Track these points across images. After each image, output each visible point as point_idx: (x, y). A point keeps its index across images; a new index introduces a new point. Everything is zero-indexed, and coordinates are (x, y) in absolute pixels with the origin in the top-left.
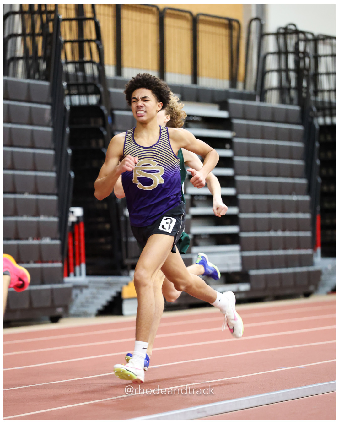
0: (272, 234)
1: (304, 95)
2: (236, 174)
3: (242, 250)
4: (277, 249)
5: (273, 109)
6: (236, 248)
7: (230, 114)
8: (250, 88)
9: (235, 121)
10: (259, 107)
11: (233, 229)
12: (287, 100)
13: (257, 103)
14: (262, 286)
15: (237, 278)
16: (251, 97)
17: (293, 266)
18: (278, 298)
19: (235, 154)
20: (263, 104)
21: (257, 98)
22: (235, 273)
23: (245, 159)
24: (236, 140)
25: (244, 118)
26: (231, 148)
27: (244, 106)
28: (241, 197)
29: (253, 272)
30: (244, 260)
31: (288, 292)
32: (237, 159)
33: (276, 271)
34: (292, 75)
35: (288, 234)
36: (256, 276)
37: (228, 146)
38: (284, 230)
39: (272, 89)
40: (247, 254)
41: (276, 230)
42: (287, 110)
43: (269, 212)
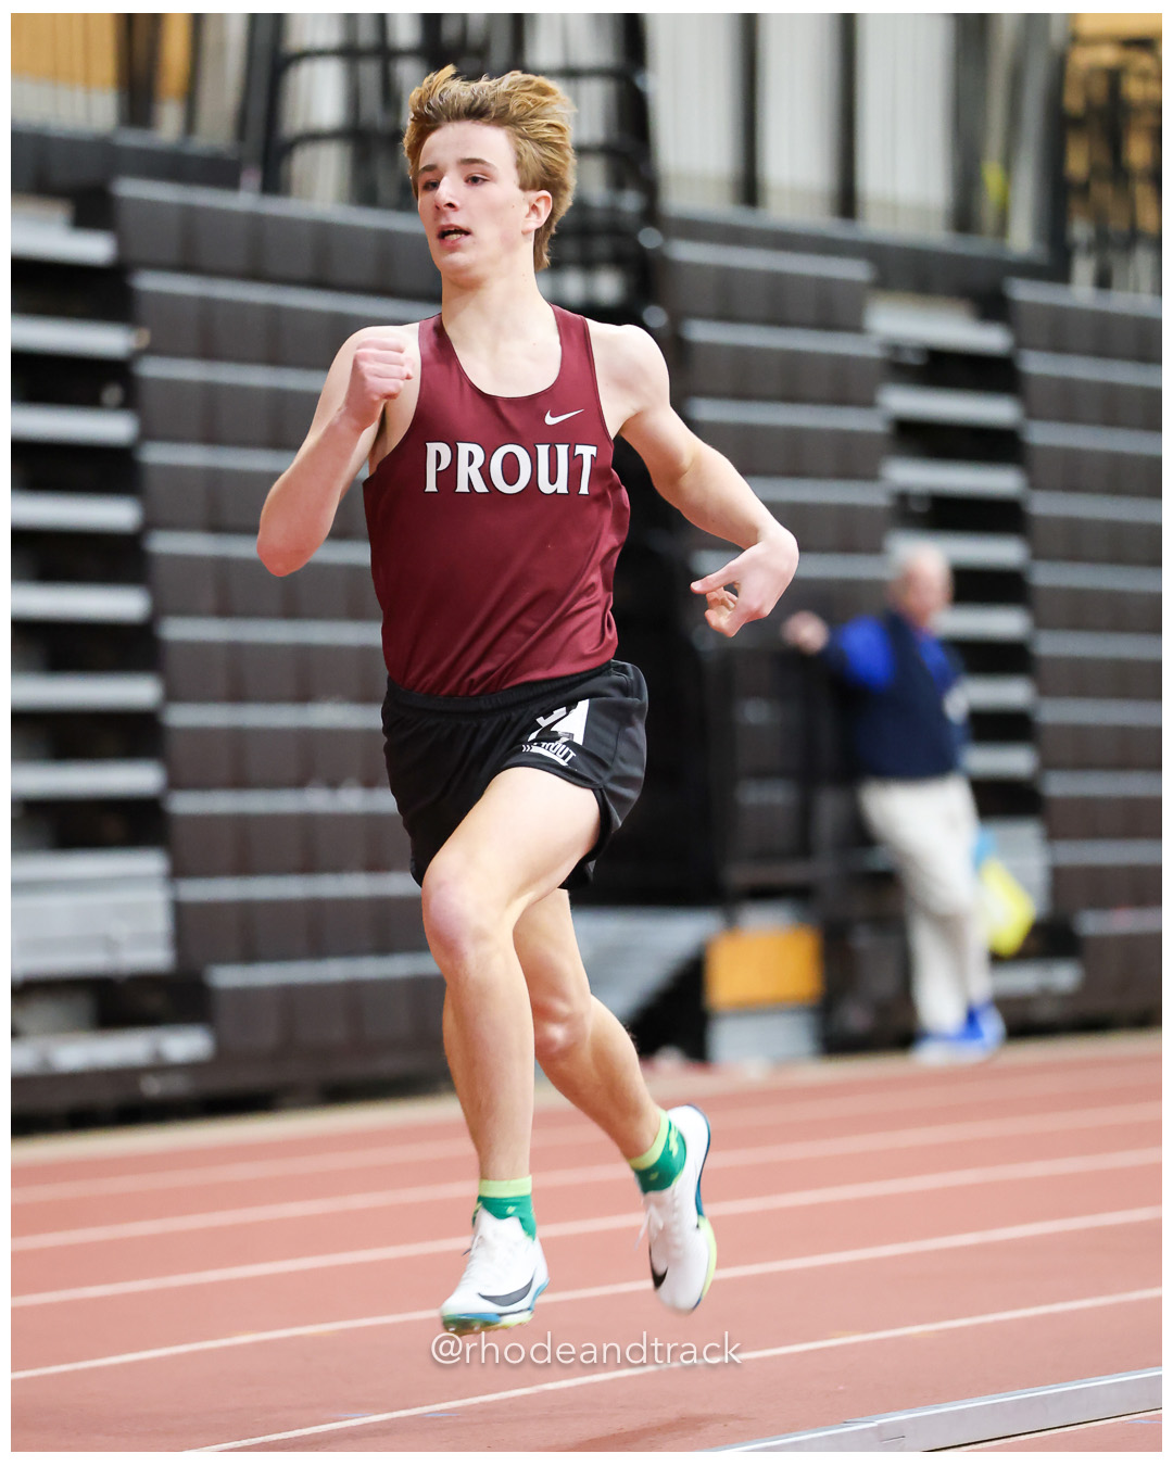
0: (316, 800)
2: (151, 524)
3: (177, 873)
4: (337, 868)
5: (322, 232)
6: (150, 863)
7: (122, 245)
8: (216, 130)
9: (149, 282)
10: (256, 221)
11: (134, 778)
12: (387, 189)
13: (246, 200)
14: (268, 1037)
15: (154, 1002)
16: (219, 172)
17: (413, 947)
19: (147, 434)
20: (274, 207)
21: (251, 179)
22: (144, 982)
23: (193, 456)
24: (153, 369)
25: (187, 267)
26: (129, 403)
27: (189, 213)
28: (177, 630)
29: (226, 977)
30: (185, 921)
32: (157, 455)
33: (334, 970)
34: (411, 76)
36: (243, 995)
37: (112, 394)
38: (369, 782)
39: (315, 137)
40: (197, 890)
41: (333, 784)
42: (386, 236)
43: (304, 697)
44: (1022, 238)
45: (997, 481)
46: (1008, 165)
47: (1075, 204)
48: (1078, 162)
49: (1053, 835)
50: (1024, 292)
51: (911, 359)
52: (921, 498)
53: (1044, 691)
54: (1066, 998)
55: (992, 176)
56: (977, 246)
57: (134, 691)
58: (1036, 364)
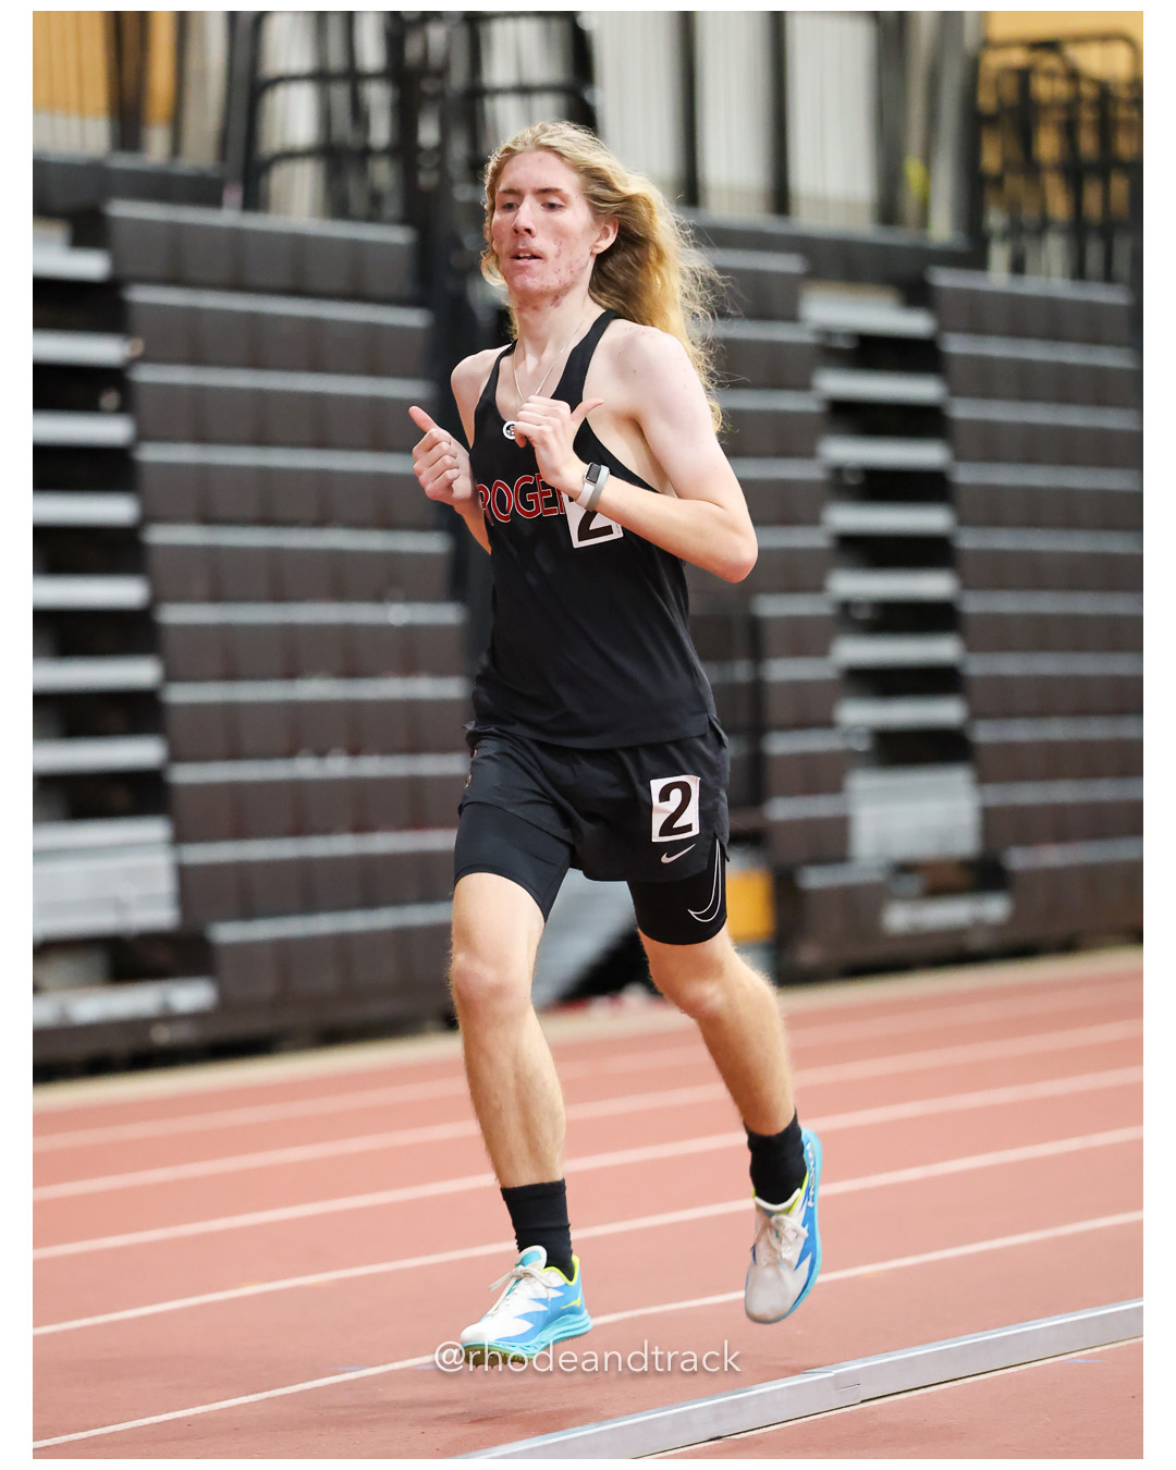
0: (306, 768)
1: (426, 179)
2: (147, 518)
3: (179, 838)
4: (326, 830)
5: (299, 244)
6: (153, 830)
7: (116, 261)
8: (200, 153)
9: (141, 295)
10: (237, 236)
11: (138, 752)
12: (358, 202)
13: (229, 216)
14: (266, 987)
15: (162, 956)
16: (204, 191)
17: (397, 901)
18: (332, 1036)
19: (142, 436)
20: (254, 222)
21: (233, 195)
22: (152, 939)
23: (186, 454)
24: (146, 375)
25: (175, 280)
26: (125, 408)
27: (176, 230)
28: (174, 615)
29: (227, 933)
30: (189, 882)
31: (378, 1009)
32: (151, 454)
33: (324, 924)
34: (378, 97)
35: (372, 767)
36: (244, 949)
37: (110, 399)
38: (355, 751)
39: (290, 155)
40: (199, 854)
41: (321, 753)
42: (356, 246)
43: (291, 673)
44: (942, 228)
45: (923, 454)
46: (928, 160)
47: (990, 196)
48: (991, 159)
49: (983, 779)
50: (945, 279)
51: (842, 344)
52: (855, 471)
53: (971, 647)
54: (997, 928)
55: (913, 170)
56: (900, 237)
57: (137, 672)
58: (957, 345)
